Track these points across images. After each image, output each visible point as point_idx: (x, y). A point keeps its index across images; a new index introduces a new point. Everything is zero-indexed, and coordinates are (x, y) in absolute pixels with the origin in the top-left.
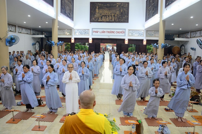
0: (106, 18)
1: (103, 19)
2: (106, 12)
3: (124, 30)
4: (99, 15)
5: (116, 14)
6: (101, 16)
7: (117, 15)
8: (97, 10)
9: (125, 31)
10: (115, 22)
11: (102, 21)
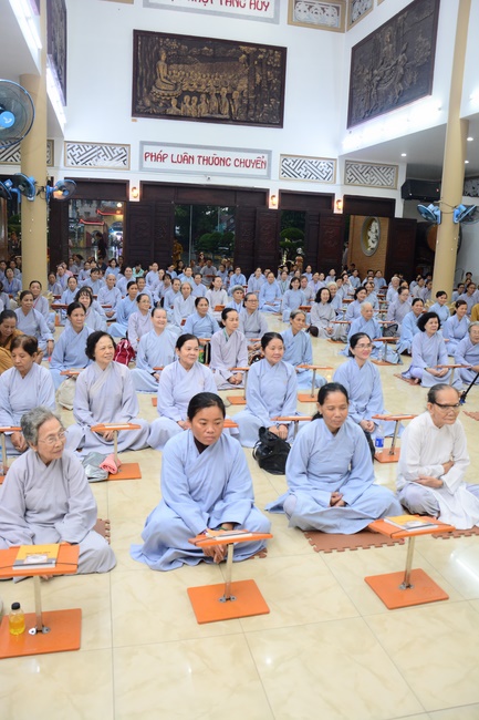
0: (199, 102)
1: (189, 107)
2: (197, 77)
3: (266, 156)
4: (171, 87)
5: (235, 89)
6: (178, 92)
7: (242, 93)
8: (162, 69)
9: (270, 159)
10: (232, 120)
11: (181, 112)
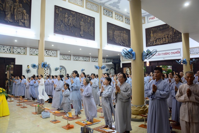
0: (160, 40)
1: (158, 42)
2: (160, 35)
3: (179, 50)
4: (154, 39)
5: (169, 35)
6: (156, 39)
7: (171, 35)
8: (152, 35)
9: (180, 51)
10: (169, 43)
11: (156, 44)
